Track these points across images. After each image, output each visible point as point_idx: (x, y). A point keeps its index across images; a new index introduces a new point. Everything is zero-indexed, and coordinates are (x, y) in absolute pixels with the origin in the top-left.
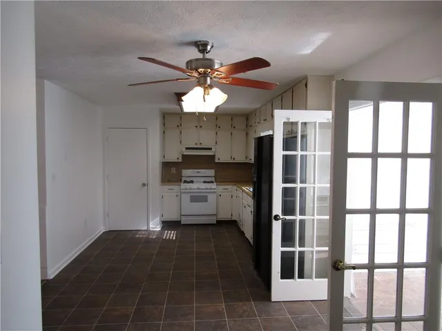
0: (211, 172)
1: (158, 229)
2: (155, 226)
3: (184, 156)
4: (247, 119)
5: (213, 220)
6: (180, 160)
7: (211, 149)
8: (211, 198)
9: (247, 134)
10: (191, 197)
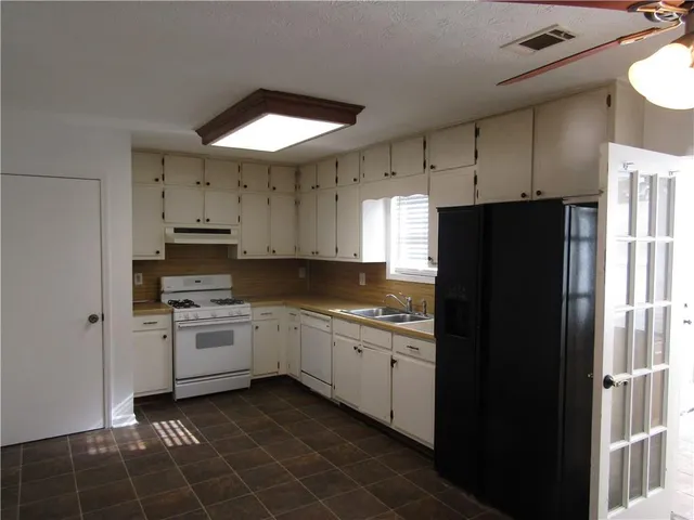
0: (224, 281)
1: (132, 421)
2: (123, 416)
3: (170, 247)
4: (298, 174)
5: (243, 381)
6: (162, 257)
7: (228, 232)
8: (242, 335)
9: (297, 203)
10: (198, 336)
